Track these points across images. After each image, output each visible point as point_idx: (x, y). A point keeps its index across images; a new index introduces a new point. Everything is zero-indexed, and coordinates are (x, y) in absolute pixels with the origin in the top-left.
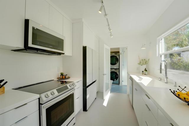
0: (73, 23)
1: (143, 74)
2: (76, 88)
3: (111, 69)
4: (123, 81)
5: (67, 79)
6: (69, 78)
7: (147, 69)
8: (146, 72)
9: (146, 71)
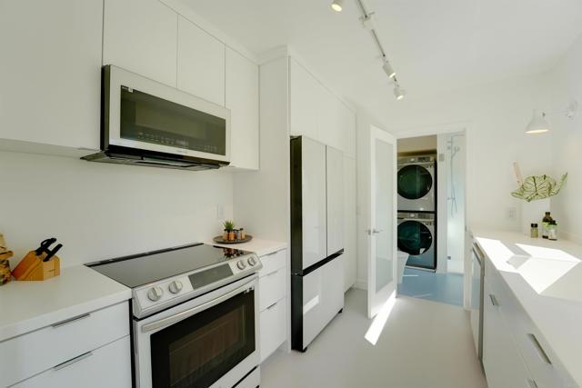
0: (259, 66)
1: (537, 236)
2: (261, 273)
3: (398, 211)
4: (449, 258)
5: (243, 241)
6: (248, 238)
7: (553, 216)
8: (548, 227)
9: (552, 222)
